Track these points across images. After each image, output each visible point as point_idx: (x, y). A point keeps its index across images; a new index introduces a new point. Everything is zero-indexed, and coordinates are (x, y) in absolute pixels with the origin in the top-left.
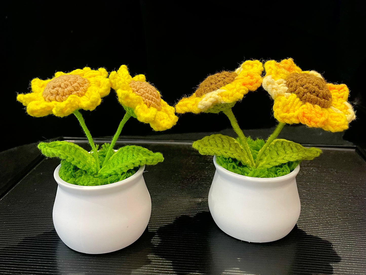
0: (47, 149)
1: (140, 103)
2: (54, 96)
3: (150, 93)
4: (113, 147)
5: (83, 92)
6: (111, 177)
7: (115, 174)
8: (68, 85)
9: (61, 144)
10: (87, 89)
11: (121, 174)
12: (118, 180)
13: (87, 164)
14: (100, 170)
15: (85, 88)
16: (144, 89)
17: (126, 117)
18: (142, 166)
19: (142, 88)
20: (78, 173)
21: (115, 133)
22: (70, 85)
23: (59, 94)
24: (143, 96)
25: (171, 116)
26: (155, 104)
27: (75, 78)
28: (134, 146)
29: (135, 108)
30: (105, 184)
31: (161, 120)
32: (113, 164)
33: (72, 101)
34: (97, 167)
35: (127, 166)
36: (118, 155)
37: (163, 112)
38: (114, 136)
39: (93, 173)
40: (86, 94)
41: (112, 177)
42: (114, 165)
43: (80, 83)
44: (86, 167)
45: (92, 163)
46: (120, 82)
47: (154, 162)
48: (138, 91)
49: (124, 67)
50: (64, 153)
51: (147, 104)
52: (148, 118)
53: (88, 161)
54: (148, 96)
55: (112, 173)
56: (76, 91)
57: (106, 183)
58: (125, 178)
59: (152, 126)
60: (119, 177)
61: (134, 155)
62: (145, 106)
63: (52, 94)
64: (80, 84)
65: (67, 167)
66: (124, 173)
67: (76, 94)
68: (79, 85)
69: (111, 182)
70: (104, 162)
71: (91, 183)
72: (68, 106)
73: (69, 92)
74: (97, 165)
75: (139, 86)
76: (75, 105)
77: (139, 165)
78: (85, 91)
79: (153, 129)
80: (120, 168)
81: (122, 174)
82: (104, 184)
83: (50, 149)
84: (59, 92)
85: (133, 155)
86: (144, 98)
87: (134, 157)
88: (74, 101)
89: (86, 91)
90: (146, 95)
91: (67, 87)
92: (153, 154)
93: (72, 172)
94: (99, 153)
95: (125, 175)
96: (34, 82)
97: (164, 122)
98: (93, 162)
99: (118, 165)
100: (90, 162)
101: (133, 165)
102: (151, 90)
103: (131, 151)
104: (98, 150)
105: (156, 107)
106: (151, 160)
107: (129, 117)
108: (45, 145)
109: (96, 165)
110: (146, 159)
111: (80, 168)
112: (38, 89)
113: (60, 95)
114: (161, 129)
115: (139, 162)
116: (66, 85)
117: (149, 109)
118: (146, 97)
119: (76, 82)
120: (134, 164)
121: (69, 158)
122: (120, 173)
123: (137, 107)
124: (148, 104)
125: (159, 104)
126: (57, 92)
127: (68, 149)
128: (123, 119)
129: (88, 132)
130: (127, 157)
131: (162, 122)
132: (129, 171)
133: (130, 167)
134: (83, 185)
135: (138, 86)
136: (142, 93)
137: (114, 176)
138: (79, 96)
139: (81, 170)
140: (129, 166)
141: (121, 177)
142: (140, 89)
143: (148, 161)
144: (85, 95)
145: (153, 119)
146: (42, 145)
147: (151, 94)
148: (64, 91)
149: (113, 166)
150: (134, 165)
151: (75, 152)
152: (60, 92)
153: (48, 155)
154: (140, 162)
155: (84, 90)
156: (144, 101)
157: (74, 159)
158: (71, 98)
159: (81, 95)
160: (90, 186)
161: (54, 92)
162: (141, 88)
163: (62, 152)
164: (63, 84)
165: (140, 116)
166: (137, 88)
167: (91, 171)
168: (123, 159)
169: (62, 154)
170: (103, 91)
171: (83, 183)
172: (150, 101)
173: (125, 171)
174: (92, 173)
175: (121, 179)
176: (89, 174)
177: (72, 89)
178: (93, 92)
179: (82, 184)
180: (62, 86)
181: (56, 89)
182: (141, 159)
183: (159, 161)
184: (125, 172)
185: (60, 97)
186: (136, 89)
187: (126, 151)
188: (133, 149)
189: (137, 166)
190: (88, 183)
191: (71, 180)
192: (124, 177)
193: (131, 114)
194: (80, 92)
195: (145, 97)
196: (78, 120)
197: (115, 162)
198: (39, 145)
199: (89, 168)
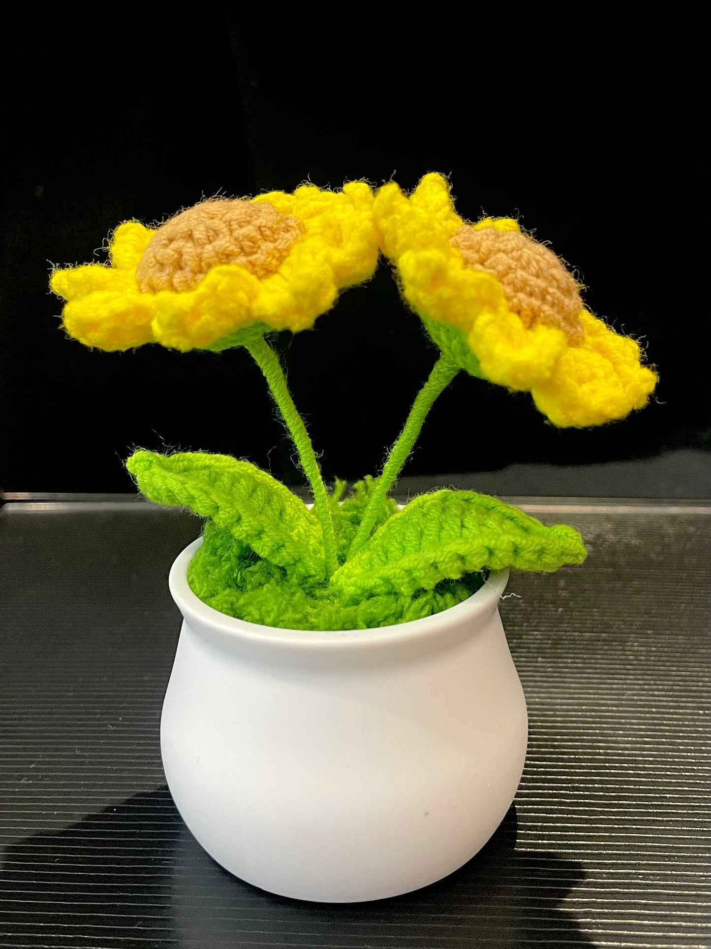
0: (153, 474)
1: (490, 304)
2: (167, 272)
3: (533, 268)
4: (387, 490)
5: (274, 262)
6: (370, 601)
7: (389, 593)
8: (217, 233)
9: (212, 462)
10: (288, 250)
11: (412, 593)
12: (398, 617)
13: (286, 544)
14: (336, 572)
15: (280, 245)
16: (510, 255)
17: (440, 373)
18: (496, 572)
19: (504, 251)
20: (255, 573)
21: (398, 434)
22: (227, 233)
23: (183, 264)
24: (505, 280)
25: (625, 368)
26: (557, 316)
27: (249, 211)
28: (470, 492)
29: (471, 325)
30: (347, 625)
31: (581, 381)
32: (386, 552)
33: (220, 287)
34: (327, 557)
35: (435, 566)
36: (405, 522)
37: (592, 351)
38: (395, 447)
39: (311, 580)
40: (285, 270)
41: (377, 602)
42: (387, 558)
43: (265, 227)
44: (284, 552)
45: (312, 541)
46: (413, 225)
47: (547, 559)
48: (487, 263)
49: (434, 180)
50: (206, 492)
51: (524, 313)
52: (526, 367)
53: (296, 531)
54: (525, 283)
55: (375, 587)
56: (247, 254)
57: (350, 625)
58: (425, 612)
59: (544, 404)
60: (403, 607)
61: (466, 524)
62: (516, 322)
63: (162, 266)
64: (263, 229)
65: (219, 547)
66: (425, 591)
67: (242, 266)
68: (262, 233)
69: (372, 623)
70: (354, 543)
71: (289, 615)
72: (205, 304)
73: (220, 256)
74: (327, 551)
75: (489, 243)
76: (232, 305)
77: (484, 568)
78: (281, 259)
79: (547, 418)
80: (406, 571)
81: (415, 596)
82: (344, 629)
83: (163, 477)
84: (183, 258)
85: (463, 526)
86: (509, 290)
87: (464, 530)
88: (231, 290)
89: (285, 257)
90: (516, 277)
91: (215, 240)
92: (541, 530)
93: (231, 569)
94: (344, 510)
95: (424, 599)
96: (124, 233)
97: (593, 392)
98: (315, 538)
99: (400, 558)
100: (304, 537)
101: (458, 564)
102: (540, 258)
103: (455, 511)
104: (342, 499)
105: (559, 327)
106: (534, 552)
107: (453, 374)
108: (152, 458)
109: (323, 552)
110: (513, 543)
111: (261, 555)
112: (128, 255)
113: (188, 269)
114: (579, 419)
115: (483, 554)
116: (211, 233)
117: (530, 333)
118: (519, 283)
119: (249, 222)
120: (462, 558)
121: (221, 514)
122: (406, 590)
123: (483, 319)
124: (527, 312)
125: (571, 320)
126: (176, 256)
127: (225, 479)
128: (427, 380)
130: (440, 531)
131: (586, 388)
132: (444, 587)
133: (446, 568)
134: (262, 622)
135: (484, 244)
136: (500, 268)
137: (382, 599)
138: (254, 273)
139: (267, 561)
140: (442, 567)
141: (410, 606)
142: (495, 254)
143: (522, 553)
144: (280, 274)
145: (547, 374)
146: (142, 461)
147: (537, 276)
148: (201, 253)
149: (384, 559)
150: (464, 563)
151: (251, 496)
152: (187, 257)
154: (487, 552)
155: (277, 255)
156: (508, 299)
157: (239, 519)
158: (220, 277)
159: (262, 273)
160: (286, 628)
161: (166, 257)
162: (499, 250)
163: (201, 489)
164: (202, 228)
165: (490, 356)
166: (482, 250)
167: (303, 571)
168: (424, 538)
169: (200, 496)
170: (348, 259)
171: (261, 615)
172: (536, 302)
173: (429, 584)
174: (306, 578)
175: (408, 615)
176: (294, 580)
177: (232, 247)
178: (308, 258)
179: (257, 617)
180: (197, 235)
181: (174, 245)
182: (493, 542)
183: (568, 560)
184: (426, 587)
185: (185, 277)
186: (476, 256)
187: (435, 506)
188: (463, 503)
189: (477, 570)
190: (279, 616)
191: (225, 595)
192: (423, 608)
193: (458, 358)
194: (259, 257)
195: (514, 285)
196: (264, 374)
197: (393, 547)
198: (131, 460)
199: (297, 559)
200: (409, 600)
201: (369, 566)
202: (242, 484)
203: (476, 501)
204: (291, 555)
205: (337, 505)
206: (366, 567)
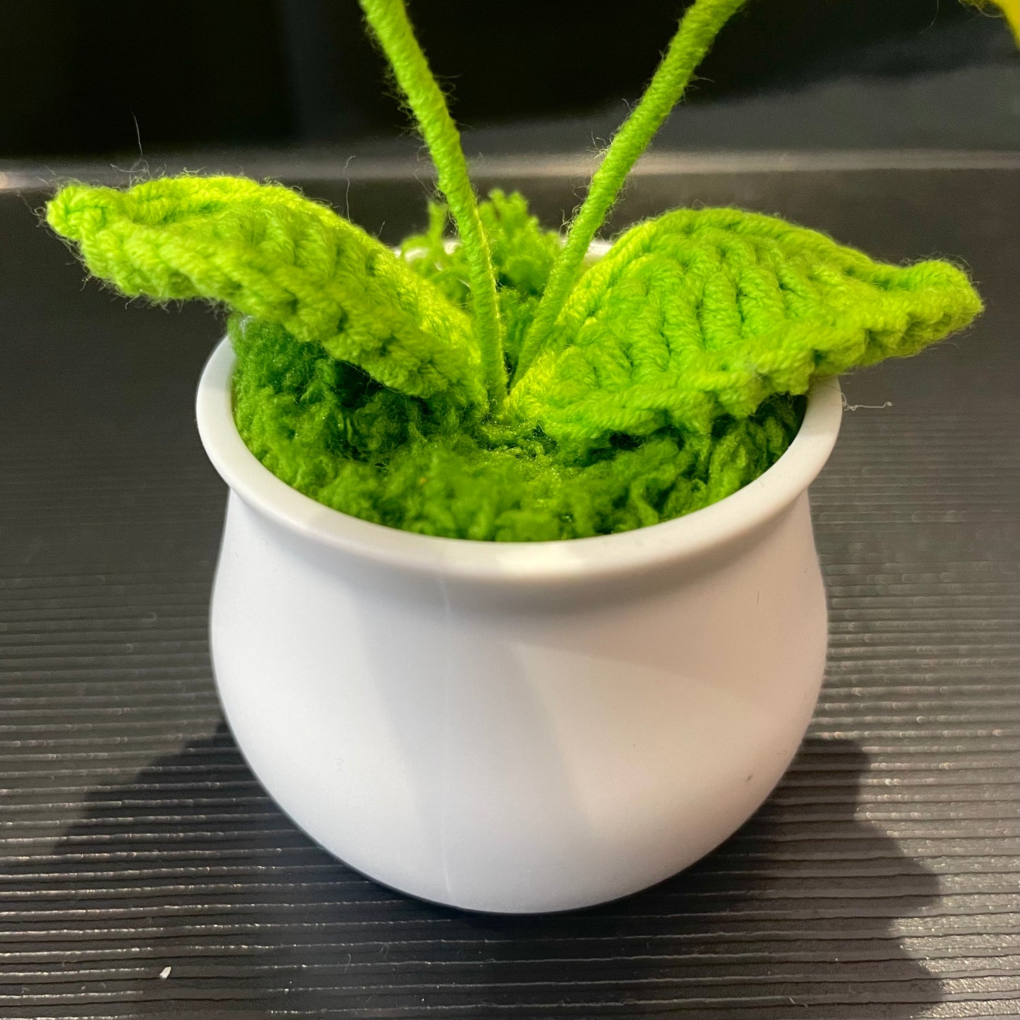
0: (121, 240)
7: (660, 431)
11: (710, 429)
14: (513, 392)
20: (374, 417)
32: (627, 349)
42: (630, 361)
45: (455, 337)
55: (639, 425)
60: (697, 456)
61: (786, 280)
65: (286, 370)
66: (731, 421)
70: (533, 331)
81: (717, 433)
83: (147, 241)
93: (331, 418)
95: (736, 438)
108: (102, 202)
109: (477, 353)
111: (386, 384)
121: (304, 314)
122: (701, 425)
129: (435, 101)
134: (462, 534)
139: (397, 394)
141: (711, 454)
146: (82, 208)
149: (627, 366)
151: (339, 265)
153: (137, 287)
157: (343, 322)
167: (463, 400)
169: (252, 282)
173: (746, 410)
184: (737, 414)
192: (735, 454)
198: (56, 207)
199: (454, 381)
200: (707, 443)
201: (593, 376)
202: (315, 241)
203: (745, 228)
204: (445, 377)
205: (442, 251)
206: (587, 380)
